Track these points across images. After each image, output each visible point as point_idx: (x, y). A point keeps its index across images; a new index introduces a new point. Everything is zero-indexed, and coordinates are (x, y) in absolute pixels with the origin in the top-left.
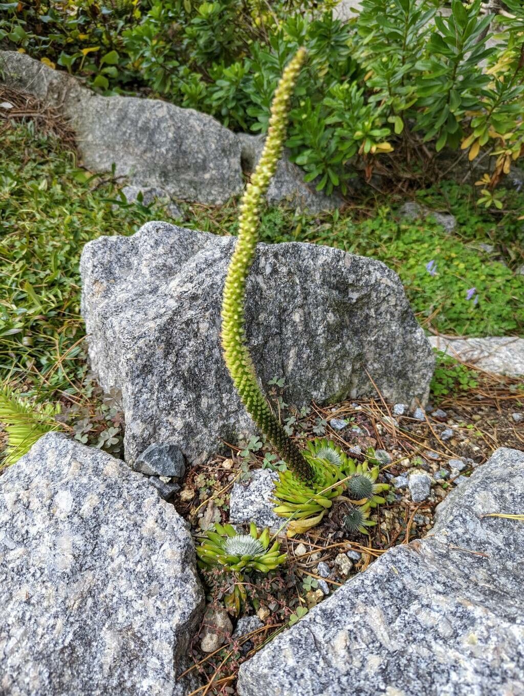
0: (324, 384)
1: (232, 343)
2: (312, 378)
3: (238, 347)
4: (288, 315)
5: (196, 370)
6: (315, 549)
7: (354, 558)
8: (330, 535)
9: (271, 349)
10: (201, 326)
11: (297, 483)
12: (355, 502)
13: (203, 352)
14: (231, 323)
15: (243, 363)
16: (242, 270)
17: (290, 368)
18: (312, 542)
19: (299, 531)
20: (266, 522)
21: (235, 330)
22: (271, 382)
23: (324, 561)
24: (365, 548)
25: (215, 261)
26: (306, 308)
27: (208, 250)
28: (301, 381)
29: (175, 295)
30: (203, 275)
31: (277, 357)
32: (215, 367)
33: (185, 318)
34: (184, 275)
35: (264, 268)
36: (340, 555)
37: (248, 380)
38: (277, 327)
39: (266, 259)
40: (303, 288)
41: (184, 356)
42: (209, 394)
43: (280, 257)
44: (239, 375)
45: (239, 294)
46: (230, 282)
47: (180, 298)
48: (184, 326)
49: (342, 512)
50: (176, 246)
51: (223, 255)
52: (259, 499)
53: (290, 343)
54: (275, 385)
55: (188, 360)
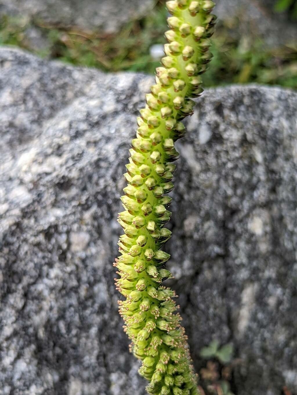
1: (141, 282)
2: (286, 346)
3: (152, 292)
4: (241, 221)
5: (62, 325)
9: (207, 286)
10: (75, 238)
13: (75, 290)
14: (141, 238)
15: (163, 325)
16: (170, 123)
17: (243, 324)
21: (148, 253)
22: (206, 353)
25: (104, 117)
26: (275, 209)
27: (92, 98)
29: (28, 178)
30: (81, 142)
31: (219, 301)
32: (97, 319)
33: (44, 223)
34: (46, 143)
35: (196, 132)
37: (171, 362)
38: (218, 244)
39: (202, 115)
40: (270, 171)
41: (39, 298)
42: (86, 374)
43: (226, 112)
44: (153, 352)
45: (161, 175)
46: (142, 150)
47: (36, 184)
48: (41, 238)
50: (35, 92)
51: (120, 107)
53: (244, 274)
54: (215, 359)
55: (46, 305)
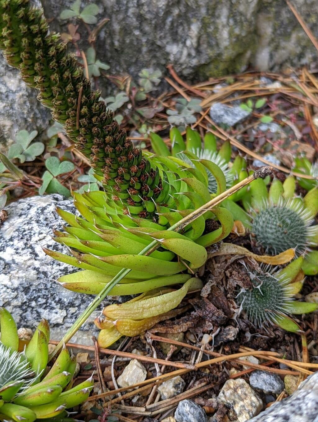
0: (195, 28)
2: (168, 13)
6: (168, 369)
7: (266, 389)
8: (206, 338)
11: (116, 211)
12: (265, 258)
18: (161, 354)
19: (127, 330)
20: (45, 314)
23: (192, 398)
24: (292, 364)
28: (141, 18)
36: (231, 383)
49: (233, 282)
52: (24, 257)
